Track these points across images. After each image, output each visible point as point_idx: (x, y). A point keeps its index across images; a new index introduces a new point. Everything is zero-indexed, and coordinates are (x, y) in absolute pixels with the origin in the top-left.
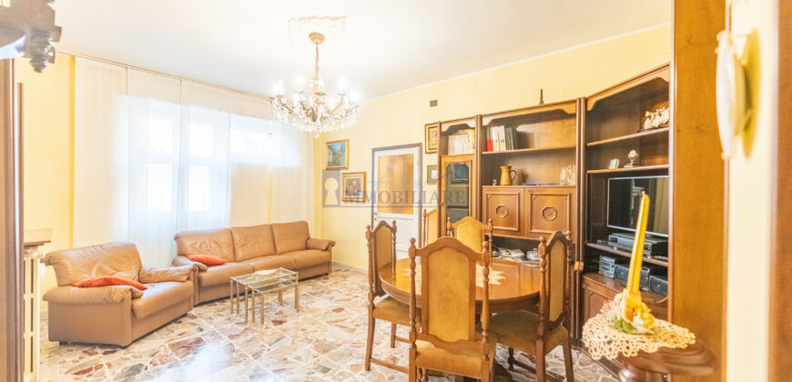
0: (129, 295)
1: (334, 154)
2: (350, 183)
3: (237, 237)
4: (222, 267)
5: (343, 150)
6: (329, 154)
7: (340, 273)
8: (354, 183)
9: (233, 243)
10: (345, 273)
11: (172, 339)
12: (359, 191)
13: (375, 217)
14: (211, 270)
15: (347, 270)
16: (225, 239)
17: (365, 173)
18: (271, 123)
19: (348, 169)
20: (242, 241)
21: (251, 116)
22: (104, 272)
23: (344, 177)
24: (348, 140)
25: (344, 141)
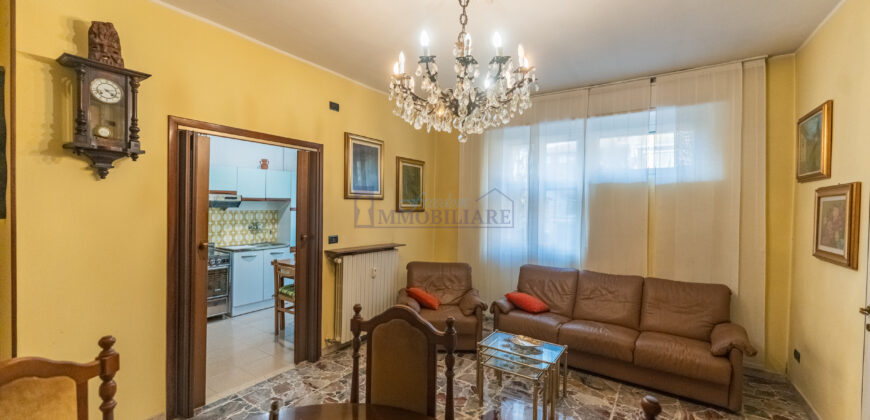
2: (829, 211)
3: (585, 285)
8: (835, 212)
9: (576, 293)
12: (842, 235)
13: (868, 319)
16: (570, 283)
17: (858, 188)
18: (653, 114)
19: (829, 175)
20: (589, 292)
21: (619, 113)
22: (435, 286)
23: (819, 198)
24: (830, 104)
25: (820, 108)
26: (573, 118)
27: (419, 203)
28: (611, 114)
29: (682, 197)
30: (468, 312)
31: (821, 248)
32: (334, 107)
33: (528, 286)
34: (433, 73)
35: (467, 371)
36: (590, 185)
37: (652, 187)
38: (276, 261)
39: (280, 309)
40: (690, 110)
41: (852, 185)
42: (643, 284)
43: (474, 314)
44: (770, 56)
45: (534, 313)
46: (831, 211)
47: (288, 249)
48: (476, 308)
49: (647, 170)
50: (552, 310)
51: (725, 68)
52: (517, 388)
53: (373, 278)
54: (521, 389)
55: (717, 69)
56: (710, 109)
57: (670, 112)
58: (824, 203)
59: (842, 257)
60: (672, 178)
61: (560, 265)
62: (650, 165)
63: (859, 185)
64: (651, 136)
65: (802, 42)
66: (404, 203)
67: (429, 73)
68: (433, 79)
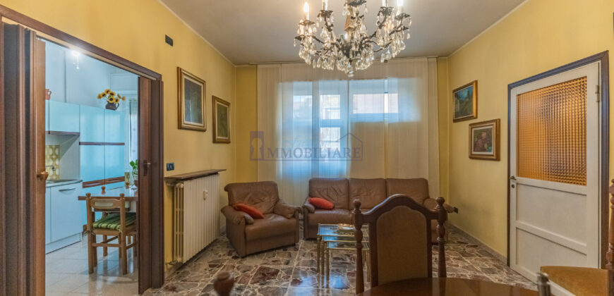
0: (243, 221)
1: (461, 102)
2: (478, 135)
3: (353, 187)
4: (330, 212)
5: (470, 96)
6: (456, 103)
7: (461, 247)
8: (484, 135)
9: (349, 193)
10: (468, 250)
11: (266, 264)
12: (490, 145)
13: (512, 182)
14: (318, 212)
15: (476, 246)
16: (343, 188)
17: (498, 122)
18: (386, 81)
19: (476, 118)
20: (356, 191)
21: (368, 79)
22: (253, 201)
23: (472, 128)
24: (476, 82)
25: (471, 84)
26: (341, 80)
27: (226, 136)
28: (363, 79)
29: (401, 130)
30: (290, 216)
31: (473, 153)
32: (169, 41)
33: (316, 192)
34: (329, 24)
35: (298, 259)
36: (352, 123)
37: (387, 124)
38: (89, 195)
39: (94, 245)
40: (403, 81)
41: (496, 120)
42: (386, 182)
43: (294, 216)
44: (439, 56)
45: (331, 209)
46: (481, 134)
47: (81, 184)
48: (295, 212)
49: (384, 114)
50: (336, 207)
51: (420, 60)
52: (339, 261)
53: (204, 199)
54: (342, 261)
55: (416, 60)
56: (414, 81)
57: (395, 81)
58: (475, 131)
59: (493, 156)
60: (396, 120)
61: (334, 176)
62: (386, 111)
63: (499, 120)
64: (386, 95)
65: (453, 52)
66: (219, 136)
67: (326, 24)
68: (329, 29)
